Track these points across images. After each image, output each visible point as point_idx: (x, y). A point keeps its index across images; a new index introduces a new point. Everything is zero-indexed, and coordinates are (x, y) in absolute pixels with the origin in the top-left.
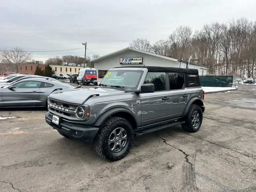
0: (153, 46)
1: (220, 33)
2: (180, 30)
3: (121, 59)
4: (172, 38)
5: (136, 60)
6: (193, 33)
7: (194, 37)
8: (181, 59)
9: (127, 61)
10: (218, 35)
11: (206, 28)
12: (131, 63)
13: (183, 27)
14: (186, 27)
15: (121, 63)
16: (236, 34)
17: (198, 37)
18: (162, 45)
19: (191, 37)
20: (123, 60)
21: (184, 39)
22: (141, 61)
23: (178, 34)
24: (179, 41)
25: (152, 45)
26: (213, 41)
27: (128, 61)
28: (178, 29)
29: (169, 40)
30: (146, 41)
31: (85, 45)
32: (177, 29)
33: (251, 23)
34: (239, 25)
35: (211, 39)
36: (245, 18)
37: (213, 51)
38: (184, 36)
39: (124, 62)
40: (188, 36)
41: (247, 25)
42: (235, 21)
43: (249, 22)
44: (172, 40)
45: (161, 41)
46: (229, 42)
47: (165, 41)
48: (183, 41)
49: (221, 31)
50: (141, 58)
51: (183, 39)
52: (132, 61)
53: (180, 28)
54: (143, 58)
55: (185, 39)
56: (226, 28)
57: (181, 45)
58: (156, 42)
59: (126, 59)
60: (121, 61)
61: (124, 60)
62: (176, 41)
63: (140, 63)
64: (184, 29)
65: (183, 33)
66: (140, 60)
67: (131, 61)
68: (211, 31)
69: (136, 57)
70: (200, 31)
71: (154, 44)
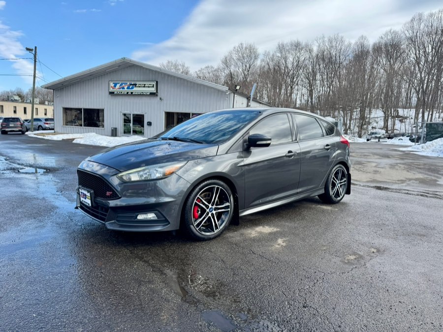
0: (196, 75)
1: (302, 59)
2: (239, 49)
3: (112, 85)
4: (226, 62)
5: (144, 87)
6: (261, 57)
7: (263, 64)
8: (236, 86)
9: (123, 88)
10: (299, 61)
11: (281, 48)
12: (132, 93)
13: (244, 46)
14: (250, 46)
15: (112, 93)
16: (327, 61)
17: (268, 64)
18: (211, 74)
19: (258, 63)
20: (115, 86)
21: (246, 66)
22: (153, 90)
23: (235, 57)
24: (237, 69)
25: (193, 74)
26: (292, 71)
27: (126, 87)
28: (236, 48)
29: (222, 66)
30: (183, 66)
31: (34, 52)
32: (234, 48)
33: (350, 44)
34: (332, 47)
35: (288, 68)
36: (340, 35)
37: (291, 87)
38: (246, 60)
39: (117, 90)
40: (252, 61)
41: (343, 48)
42: (326, 39)
43: (346, 43)
44: (227, 67)
45: (209, 67)
46: (315, 75)
47: (216, 67)
48: (244, 69)
49: (303, 56)
50: (154, 83)
51: (244, 66)
52: (135, 89)
53: (240, 46)
54: (157, 82)
55: (248, 66)
56: (311, 51)
57: (241, 77)
58: (200, 69)
59: (121, 85)
60: (111, 89)
61: (118, 86)
62: (233, 69)
63: (152, 94)
64: (246, 48)
65: (245, 55)
66: (151, 87)
67: (132, 88)
68: (288, 55)
69: (143, 81)
70: (271, 54)
71: (196, 72)
